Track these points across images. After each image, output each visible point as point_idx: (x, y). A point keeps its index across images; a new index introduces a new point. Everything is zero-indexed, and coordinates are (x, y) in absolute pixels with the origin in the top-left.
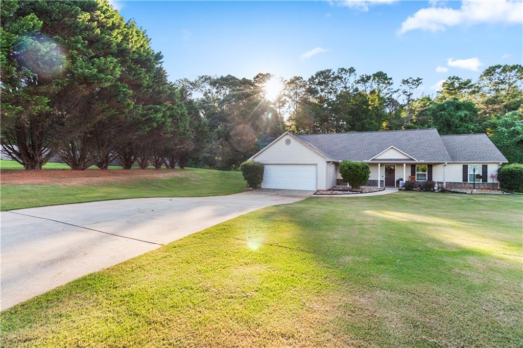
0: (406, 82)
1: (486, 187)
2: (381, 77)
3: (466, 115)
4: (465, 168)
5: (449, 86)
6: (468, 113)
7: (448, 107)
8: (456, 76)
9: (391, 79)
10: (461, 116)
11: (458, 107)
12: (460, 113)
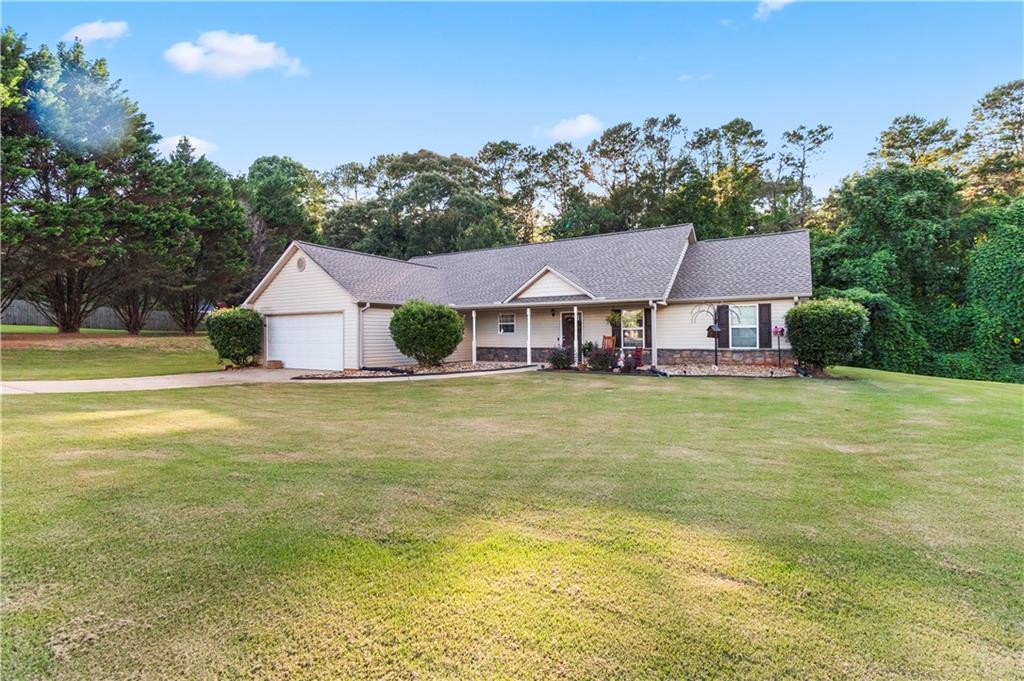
0: (796, 137)
1: (769, 360)
2: (740, 130)
3: (919, 202)
4: (722, 316)
5: (893, 139)
6: (925, 194)
7: (880, 184)
8: (911, 115)
9: (759, 132)
10: (907, 204)
11: (905, 183)
12: (906, 198)
